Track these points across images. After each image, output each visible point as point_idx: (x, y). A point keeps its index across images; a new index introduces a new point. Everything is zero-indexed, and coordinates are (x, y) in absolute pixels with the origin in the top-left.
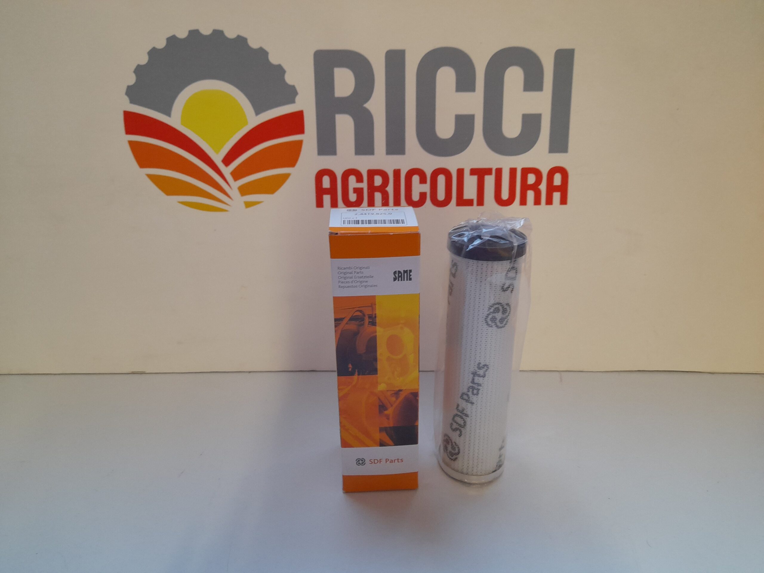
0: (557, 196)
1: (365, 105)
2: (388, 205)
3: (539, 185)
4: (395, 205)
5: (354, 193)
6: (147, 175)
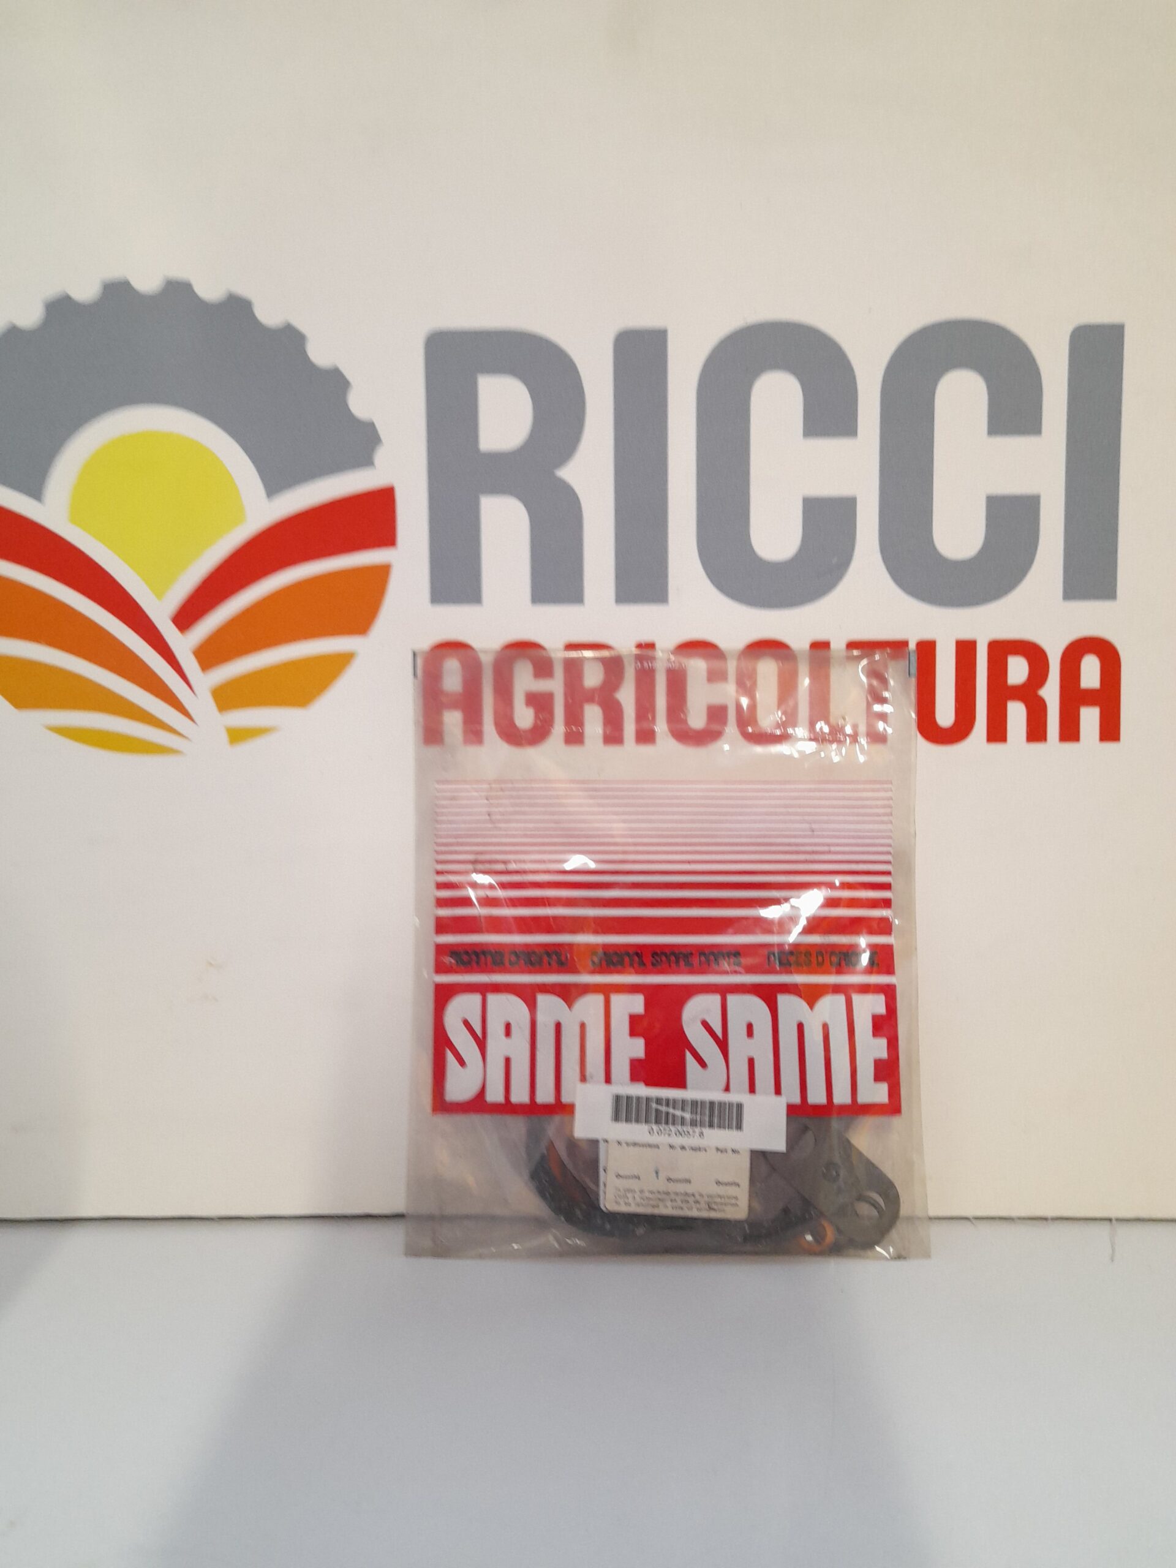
0: (1090, 718)
1: (558, 473)
2: (620, 741)
3: (1040, 688)
4: (639, 741)
5: (528, 704)
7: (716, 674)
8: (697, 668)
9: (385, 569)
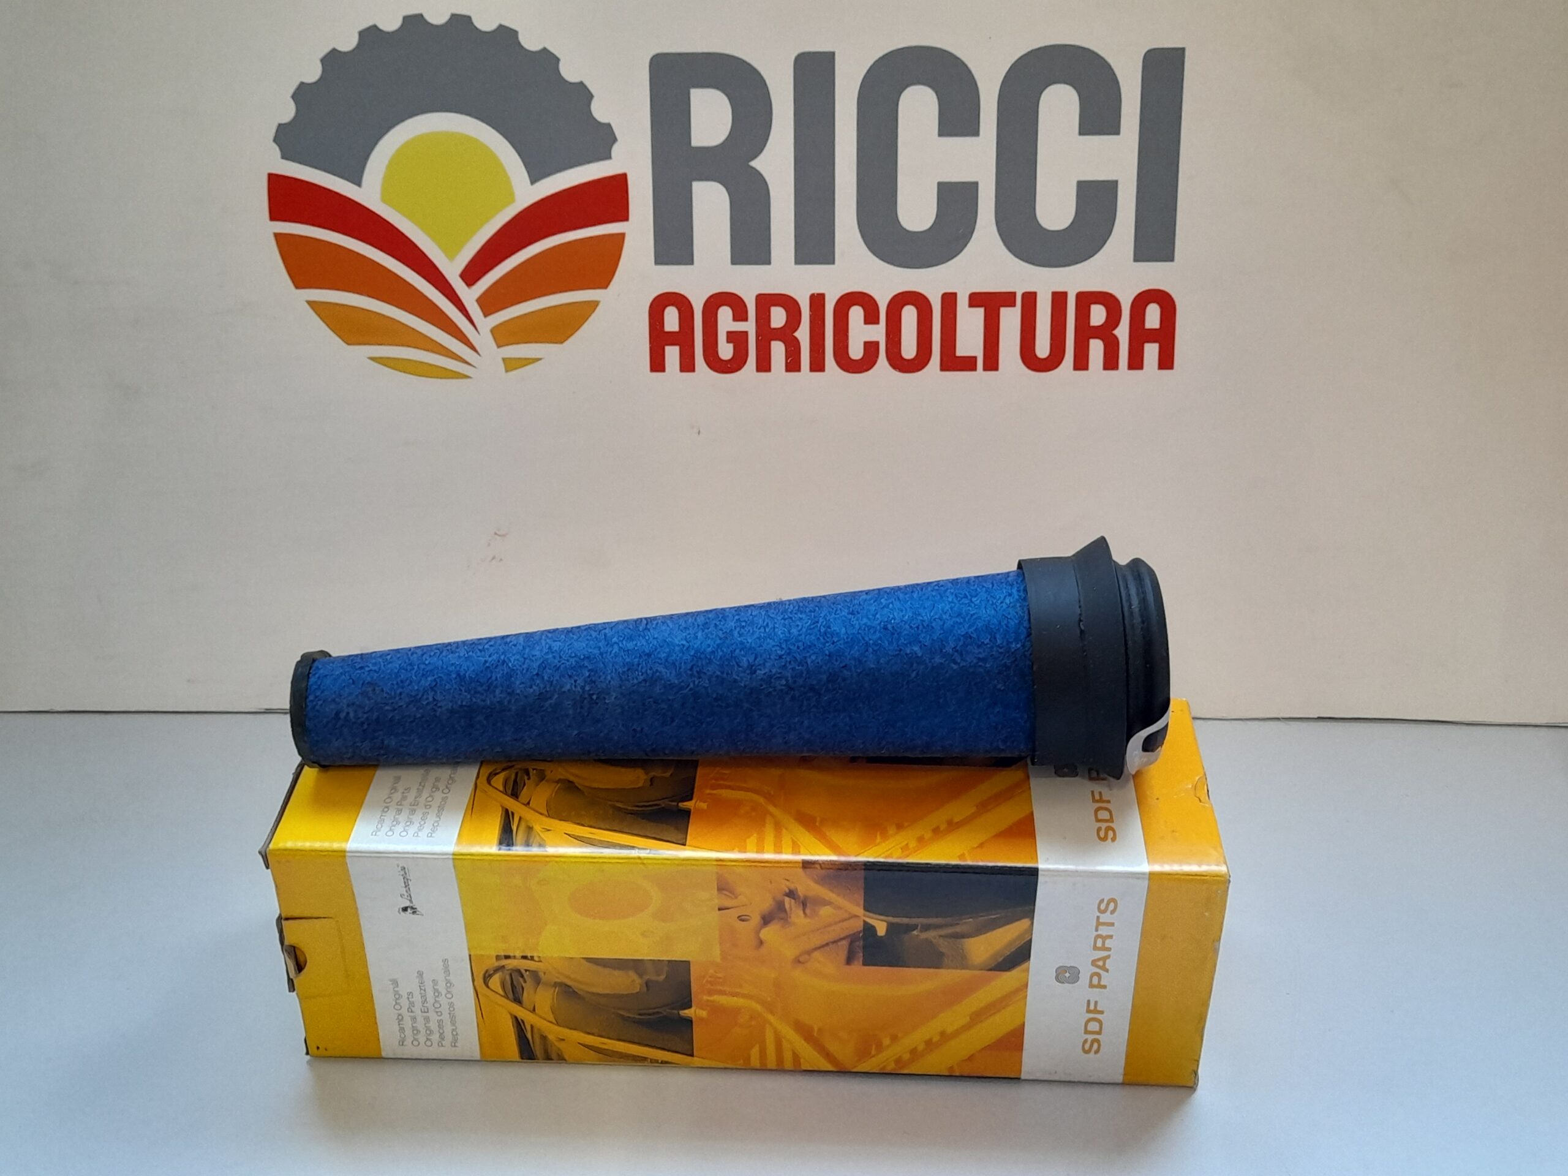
0: (1151, 351)
1: (754, 164)
2: (798, 369)
3: (1114, 328)
4: (812, 369)
5: (729, 341)
6: (309, 302)
7: (871, 318)
8: (856, 314)
9: (621, 237)
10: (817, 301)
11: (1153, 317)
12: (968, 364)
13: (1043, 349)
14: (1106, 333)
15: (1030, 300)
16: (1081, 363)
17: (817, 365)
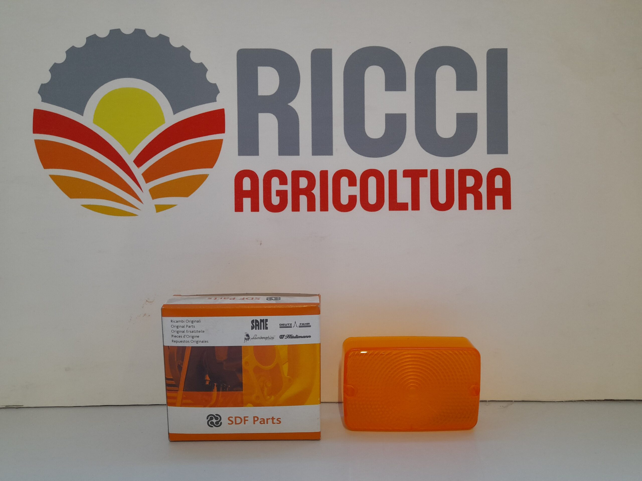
0: (499, 200)
1: (289, 104)
2: (314, 210)
3: (479, 189)
4: (321, 210)
5: (277, 195)
6: (50, 176)
7: (352, 183)
8: (344, 181)
9: (220, 142)
10: (324, 174)
11: (499, 182)
12: (404, 207)
13: (442, 199)
14: (475, 190)
15: (435, 173)
16: (463, 206)
17: (324, 208)
